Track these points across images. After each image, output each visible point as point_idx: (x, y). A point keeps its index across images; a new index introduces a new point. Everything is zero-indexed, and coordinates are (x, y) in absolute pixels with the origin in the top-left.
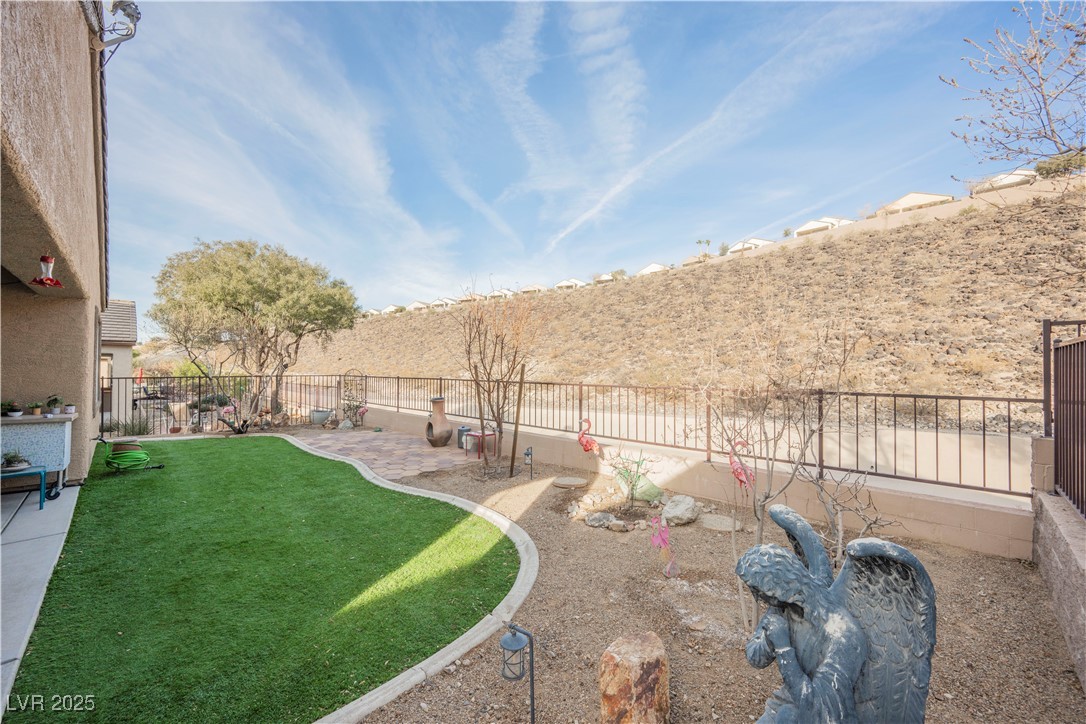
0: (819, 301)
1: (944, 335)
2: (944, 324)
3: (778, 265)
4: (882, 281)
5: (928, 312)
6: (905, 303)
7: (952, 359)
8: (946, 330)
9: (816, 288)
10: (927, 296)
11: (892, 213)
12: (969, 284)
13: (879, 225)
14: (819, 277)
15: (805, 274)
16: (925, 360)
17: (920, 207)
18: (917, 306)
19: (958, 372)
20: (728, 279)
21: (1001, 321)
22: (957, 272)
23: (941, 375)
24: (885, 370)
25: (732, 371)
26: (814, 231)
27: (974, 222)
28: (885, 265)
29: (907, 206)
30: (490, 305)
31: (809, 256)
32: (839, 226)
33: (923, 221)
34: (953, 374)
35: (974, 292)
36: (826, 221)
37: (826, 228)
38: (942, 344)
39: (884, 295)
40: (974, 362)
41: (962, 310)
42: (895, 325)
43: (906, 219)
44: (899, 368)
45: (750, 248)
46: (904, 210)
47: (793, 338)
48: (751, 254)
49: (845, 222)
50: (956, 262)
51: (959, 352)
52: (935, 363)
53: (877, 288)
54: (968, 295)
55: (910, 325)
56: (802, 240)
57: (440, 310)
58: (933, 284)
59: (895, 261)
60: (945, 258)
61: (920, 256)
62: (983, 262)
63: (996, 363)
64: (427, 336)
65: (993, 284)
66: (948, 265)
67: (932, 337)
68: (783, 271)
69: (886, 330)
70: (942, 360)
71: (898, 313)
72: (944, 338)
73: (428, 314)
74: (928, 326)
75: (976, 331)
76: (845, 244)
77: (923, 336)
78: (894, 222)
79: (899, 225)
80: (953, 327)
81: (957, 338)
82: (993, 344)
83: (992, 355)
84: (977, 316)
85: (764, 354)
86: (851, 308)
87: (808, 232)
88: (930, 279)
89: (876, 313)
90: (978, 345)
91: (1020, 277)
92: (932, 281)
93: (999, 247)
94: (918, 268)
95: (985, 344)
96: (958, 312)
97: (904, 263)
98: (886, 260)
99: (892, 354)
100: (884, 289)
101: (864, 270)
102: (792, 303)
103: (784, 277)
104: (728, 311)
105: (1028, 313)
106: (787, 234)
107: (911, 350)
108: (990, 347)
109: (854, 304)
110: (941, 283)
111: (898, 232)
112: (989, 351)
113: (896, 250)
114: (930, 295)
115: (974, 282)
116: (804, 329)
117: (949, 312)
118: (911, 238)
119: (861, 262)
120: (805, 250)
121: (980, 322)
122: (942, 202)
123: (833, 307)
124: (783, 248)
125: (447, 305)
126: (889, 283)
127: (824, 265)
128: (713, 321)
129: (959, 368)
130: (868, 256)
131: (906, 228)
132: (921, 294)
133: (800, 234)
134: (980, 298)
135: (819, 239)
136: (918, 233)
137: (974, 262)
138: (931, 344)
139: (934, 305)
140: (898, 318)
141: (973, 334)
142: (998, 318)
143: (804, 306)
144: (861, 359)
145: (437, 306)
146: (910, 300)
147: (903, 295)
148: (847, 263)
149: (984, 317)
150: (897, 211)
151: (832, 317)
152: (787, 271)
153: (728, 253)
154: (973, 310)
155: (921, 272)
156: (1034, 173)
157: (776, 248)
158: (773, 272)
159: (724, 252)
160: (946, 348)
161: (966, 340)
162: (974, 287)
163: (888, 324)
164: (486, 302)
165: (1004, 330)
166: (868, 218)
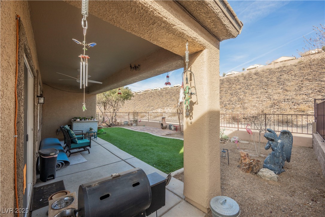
0: (254, 90)
1: (293, 100)
2: (293, 97)
3: (241, 80)
4: (274, 84)
5: (288, 93)
6: (281, 91)
7: (296, 107)
8: (294, 99)
9: (253, 86)
10: (288, 88)
11: (276, 63)
12: (301, 85)
13: (272, 67)
14: (254, 83)
15: (250, 82)
16: (287, 107)
17: (285, 61)
18: (285, 91)
19: (298, 111)
20: (226, 84)
21: (311, 96)
22: (297, 81)
23: (292, 112)
24: (275, 110)
25: (229, 111)
26: (252, 69)
27: (302, 65)
28: (274, 79)
29: (281, 61)
30: (154, 92)
31: (251, 76)
32: (260, 67)
33: (286, 65)
34: (296, 111)
35: (302, 87)
36: (256, 66)
37: (256, 68)
38: (293, 103)
39: (275, 88)
40: (302, 108)
41: (299, 92)
42: (278, 97)
43: (281, 65)
44: (279, 110)
45: (232, 74)
46: (280, 62)
47: (247, 101)
48: (233, 76)
49: (262, 66)
50: (297, 78)
51: (298, 105)
52: (291, 108)
53: (272, 86)
54: (300, 88)
55: (282, 97)
56: (248, 71)
57: (139, 93)
58: (289, 85)
59: (278, 78)
60: (293, 77)
61: (285, 76)
62: (306, 77)
63: (309, 108)
64: (136, 101)
65: (308, 85)
66: (294, 79)
67: (289, 101)
69: (275, 99)
70: (292, 107)
71: (279, 94)
72: (293, 101)
73: (136, 95)
74: (288, 97)
75: (303, 99)
76: (262, 73)
77: (287, 100)
78: (277, 66)
79: (279, 66)
80: (296, 98)
81: (297, 101)
82: (308, 103)
84: (303, 94)
85: (239, 106)
86: (265, 92)
87: (250, 69)
88: (289, 83)
89: (272, 94)
90: (303, 103)
91: (317, 82)
92: (289, 84)
93: (310, 73)
94: (285, 80)
96: (297, 93)
97: (280, 78)
98: (275, 78)
99: (277, 106)
100: (274, 86)
101: (268, 81)
102: (246, 91)
103: (243, 83)
104: (226, 93)
105: (319, 93)
106: (243, 70)
107: (283, 105)
108: (307, 103)
109: (265, 91)
110: (292, 85)
111: (278, 69)
112: (307, 105)
113: (278, 74)
114: (289, 88)
115: (302, 84)
116: (250, 98)
117: (294, 93)
118: (283, 70)
119: (267, 78)
120: (249, 74)
121: (304, 96)
122: (292, 59)
123: (259, 92)
124: (243, 74)
125: (141, 92)
126: (276, 84)
127: (256, 79)
128: (222, 96)
129: (298, 109)
130: (269, 76)
131: (281, 67)
132: (286, 88)
133: (248, 70)
134: (304, 89)
135: (253, 71)
136: (285, 69)
137: (302, 78)
138: (289, 103)
139: (290, 91)
140: (279, 95)
142: (310, 95)
143: (250, 92)
144: (268, 107)
145: (138, 92)
146: (282, 90)
147: (280, 88)
148: (263, 79)
149: (305, 95)
150: (278, 62)
151: (259, 95)
152: (244, 81)
153: (225, 76)
154: (302, 92)
155: (286, 81)
156: (321, 50)
157: (240, 74)
158: (240, 81)
159: (224, 75)
160: (294, 104)
161: (300, 101)
162: (302, 85)
163: (276, 97)
164: (153, 91)
165: (311, 98)
166: (269, 65)
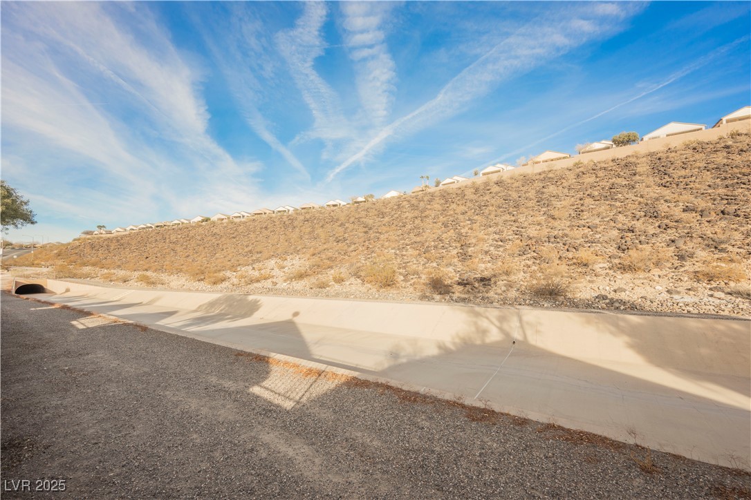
0: (492, 216)
1: (566, 239)
2: (565, 231)
3: (469, 194)
4: (530, 204)
5: (556, 224)
6: (543, 218)
7: (570, 255)
8: (566, 235)
9: (491, 208)
10: (556, 213)
11: (536, 163)
12: (579, 206)
13: (530, 170)
14: (493, 201)
15: (485, 199)
16: (554, 255)
17: (552, 160)
18: (550, 219)
19: (574, 264)
20: (438, 201)
21: (598, 230)
22: (572, 199)
23: (563, 266)
24: (530, 263)
25: (431, 265)
26: (492, 173)
27: (581, 169)
28: (532, 194)
29: (545, 159)
30: (276, 218)
31: (488, 188)
32: (507, 170)
33: (555, 168)
34: (571, 265)
35: (582, 211)
36: (500, 166)
37: (500, 171)
38: (564, 244)
39: (532, 213)
40: (583, 257)
41: (576, 222)
42: (537, 232)
43: (543, 167)
44: (538, 262)
45: (454, 182)
46: (543, 162)
47: (474, 241)
48: (455, 186)
49: (510, 168)
50: (572, 193)
51: (574, 250)
52: (560, 258)
53: (527, 208)
54: (579, 213)
55: (545, 231)
56: (484, 179)
57: (237, 220)
58: (559, 206)
59: (538, 192)
60: (566, 191)
61: (552, 189)
62: (587, 193)
63: (596, 257)
64: (223, 239)
65: (592, 207)
66: (568, 194)
67: (558, 240)
68: (473, 197)
69: (531, 235)
70: (564, 255)
71: (539, 224)
72: (566, 241)
73: (227, 223)
74: (556, 233)
75: (585, 236)
76: (509, 181)
77: (552, 240)
78: (538, 169)
79: (540, 171)
80: (571, 234)
81: (573, 241)
82: (594, 244)
83: (594, 252)
84: (584, 226)
85: (455, 252)
86: (511, 221)
87: (488, 173)
88: (558, 203)
89: (526, 224)
90: (586, 245)
91: (607, 202)
92: (558, 204)
93: (595, 184)
94: (550, 196)
95: (589, 245)
96: (573, 223)
97: (543, 193)
98: (533, 191)
99: (534, 251)
100: (531, 209)
101: (520, 197)
102: (476, 217)
103: (472, 200)
104: (436, 223)
105: (613, 224)
106: (476, 174)
107: (546, 249)
108: (593, 247)
109: (513, 218)
110: (563, 206)
111: (540, 174)
112: (592, 249)
113: (538, 185)
114: (557, 212)
115: (582, 205)
116: (481, 235)
117: (568, 223)
118: (548, 178)
119: (518, 191)
120: (486, 184)
121: (587, 230)
122: (564, 158)
123: (500, 220)
124: (474, 183)
125: (243, 216)
126: (534, 205)
127: (497, 193)
128: (425, 230)
129: (575, 261)
130: (522, 188)
131: (544, 172)
132: (552, 212)
133: (484, 174)
134: (586, 215)
135: (495, 177)
136: (551, 175)
137: (582, 193)
138: (558, 245)
139: (560, 219)
140: (538, 227)
141: (582, 238)
142: (596, 227)
143: (484, 222)
144: (515, 255)
145: (237, 217)
146: (546, 216)
147: (542, 213)
148: (510, 193)
149: (589, 227)
150: (539, 162)
151: (499, 227)
153: (441, 185)
154: (582, 222)
155: (552, 199)
156: (612, 143)
157: (469, 182)
158: (466, 197)
159: (438, 184)
160: (566, 247)
161: (578, 242)
162: (583, 208)
163: (532, 232)
164: (274, 215)
165: (600, 235)
166: (523, 165)
